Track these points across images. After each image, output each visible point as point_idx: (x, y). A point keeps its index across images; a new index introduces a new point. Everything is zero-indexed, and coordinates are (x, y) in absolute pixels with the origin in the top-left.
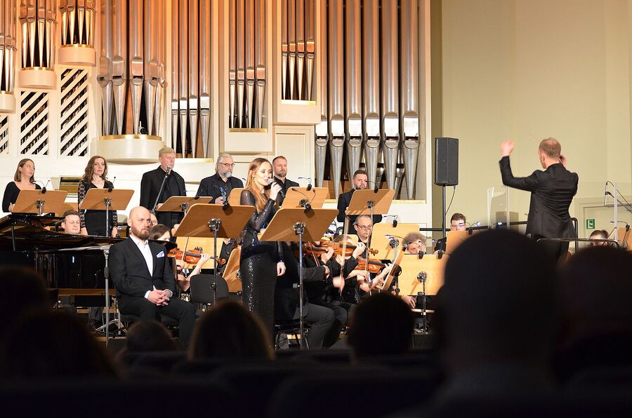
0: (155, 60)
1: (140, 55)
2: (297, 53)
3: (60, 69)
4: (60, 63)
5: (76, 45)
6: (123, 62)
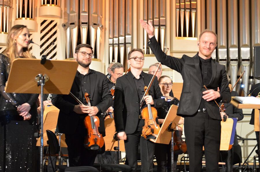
0: (96, 13)
1: (86, 10)
2: (185, 9)
3: (39, 20)
4: (40, 16)
5: (48, 5)
6: (76, 14)
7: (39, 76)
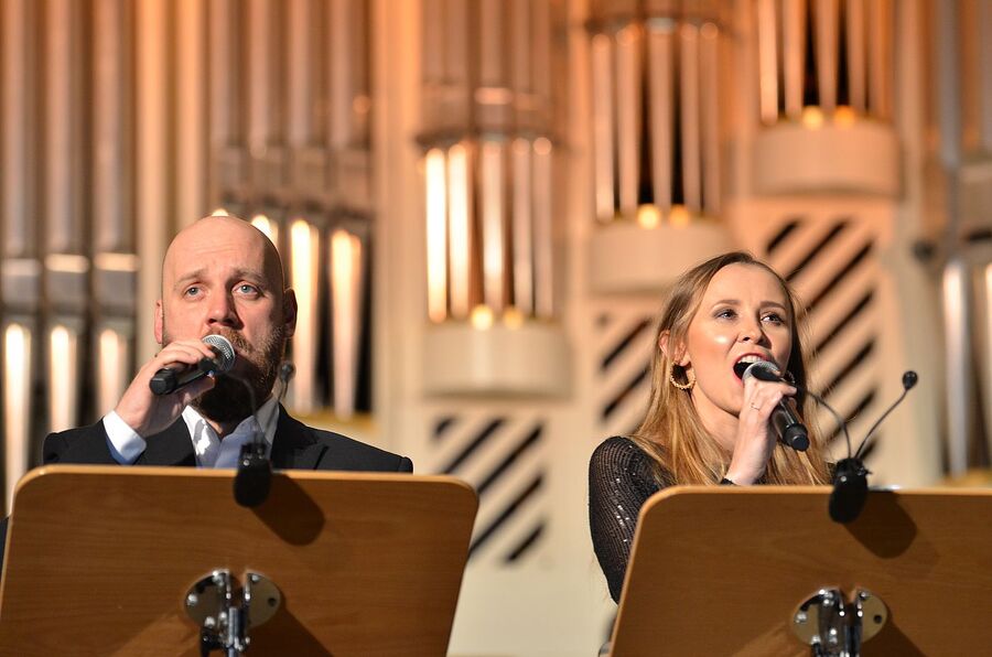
7: (819, 599)
